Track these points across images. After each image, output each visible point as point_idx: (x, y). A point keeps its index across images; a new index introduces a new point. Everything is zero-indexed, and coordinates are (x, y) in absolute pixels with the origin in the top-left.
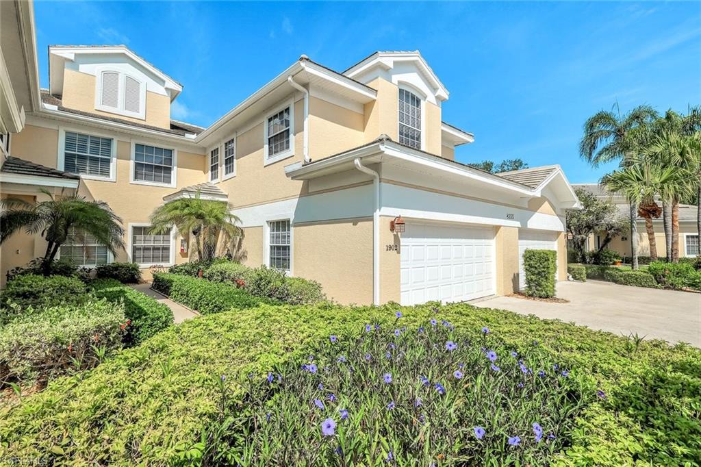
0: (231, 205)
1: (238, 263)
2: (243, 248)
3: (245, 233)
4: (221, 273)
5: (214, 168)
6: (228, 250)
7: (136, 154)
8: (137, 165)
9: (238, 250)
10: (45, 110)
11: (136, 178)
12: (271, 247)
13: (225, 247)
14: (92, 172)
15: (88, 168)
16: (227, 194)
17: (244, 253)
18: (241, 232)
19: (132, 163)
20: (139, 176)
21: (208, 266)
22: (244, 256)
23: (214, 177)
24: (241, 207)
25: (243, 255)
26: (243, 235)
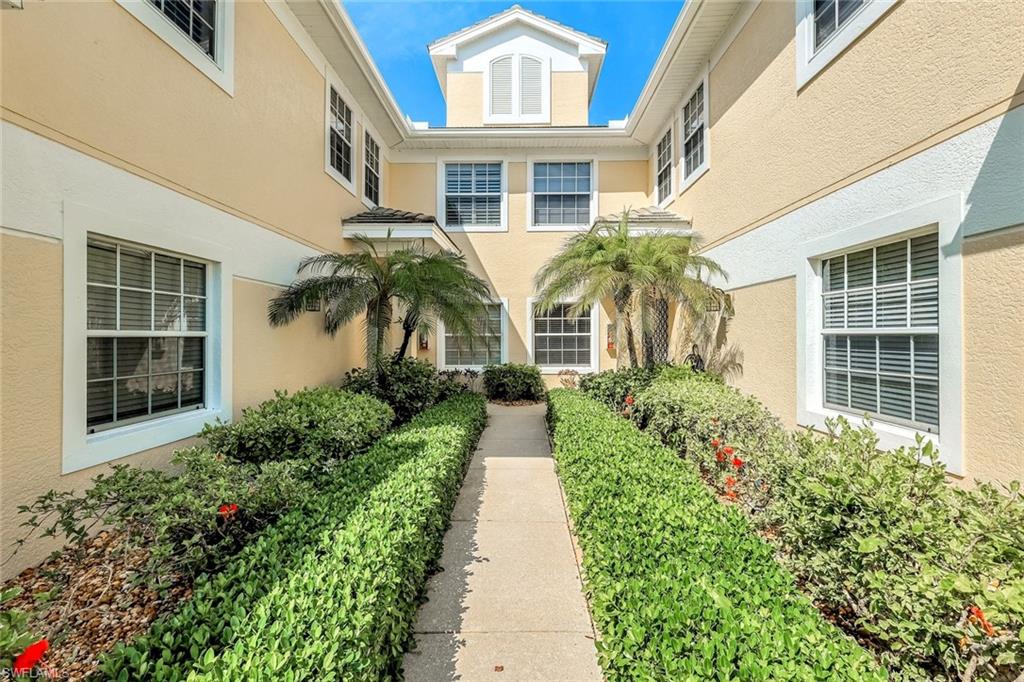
0: (698, 238)
1: (719, 381)
2: (729, 342)
3: (736, 305)
4: (672, 410)
5: (664, 176)
6: (695, 346)
7: (535, 181)
8: (538, 199)
9: (719, 347)
10: (415, 134)
11: (536, 221)
12: (827, 339)
13: (687, 339)
14: (480, 220)
15: (474, 216)
16: (689, 219)
17: (734, 356)
18: (723, 302)
19: (528, 198)
20: (541, 218)
21: (647, 382)
22: (733, 364)
23: (664, 192)
24: (724, 239)
25: (732, 362)
26: (730, 309)
